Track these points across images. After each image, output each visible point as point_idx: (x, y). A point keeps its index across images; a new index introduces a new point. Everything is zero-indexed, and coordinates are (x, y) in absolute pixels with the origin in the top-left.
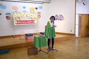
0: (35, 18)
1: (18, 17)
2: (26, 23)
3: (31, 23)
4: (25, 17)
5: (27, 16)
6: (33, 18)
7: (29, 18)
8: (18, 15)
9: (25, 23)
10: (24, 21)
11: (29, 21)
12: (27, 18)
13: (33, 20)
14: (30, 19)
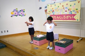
0: (77, 9)
1: (52, 10)
2: (61, 19)
3: (69, 19)
4: (61, 10)
5: (64, 8)
6: (74, 11)
7: (66, 11)
8: (52, 8)
9: (59, 19)
10: (59, 16)
11: (66, 15)
12: (64, 11)
13: (73, 13)
14: (68, 13)
